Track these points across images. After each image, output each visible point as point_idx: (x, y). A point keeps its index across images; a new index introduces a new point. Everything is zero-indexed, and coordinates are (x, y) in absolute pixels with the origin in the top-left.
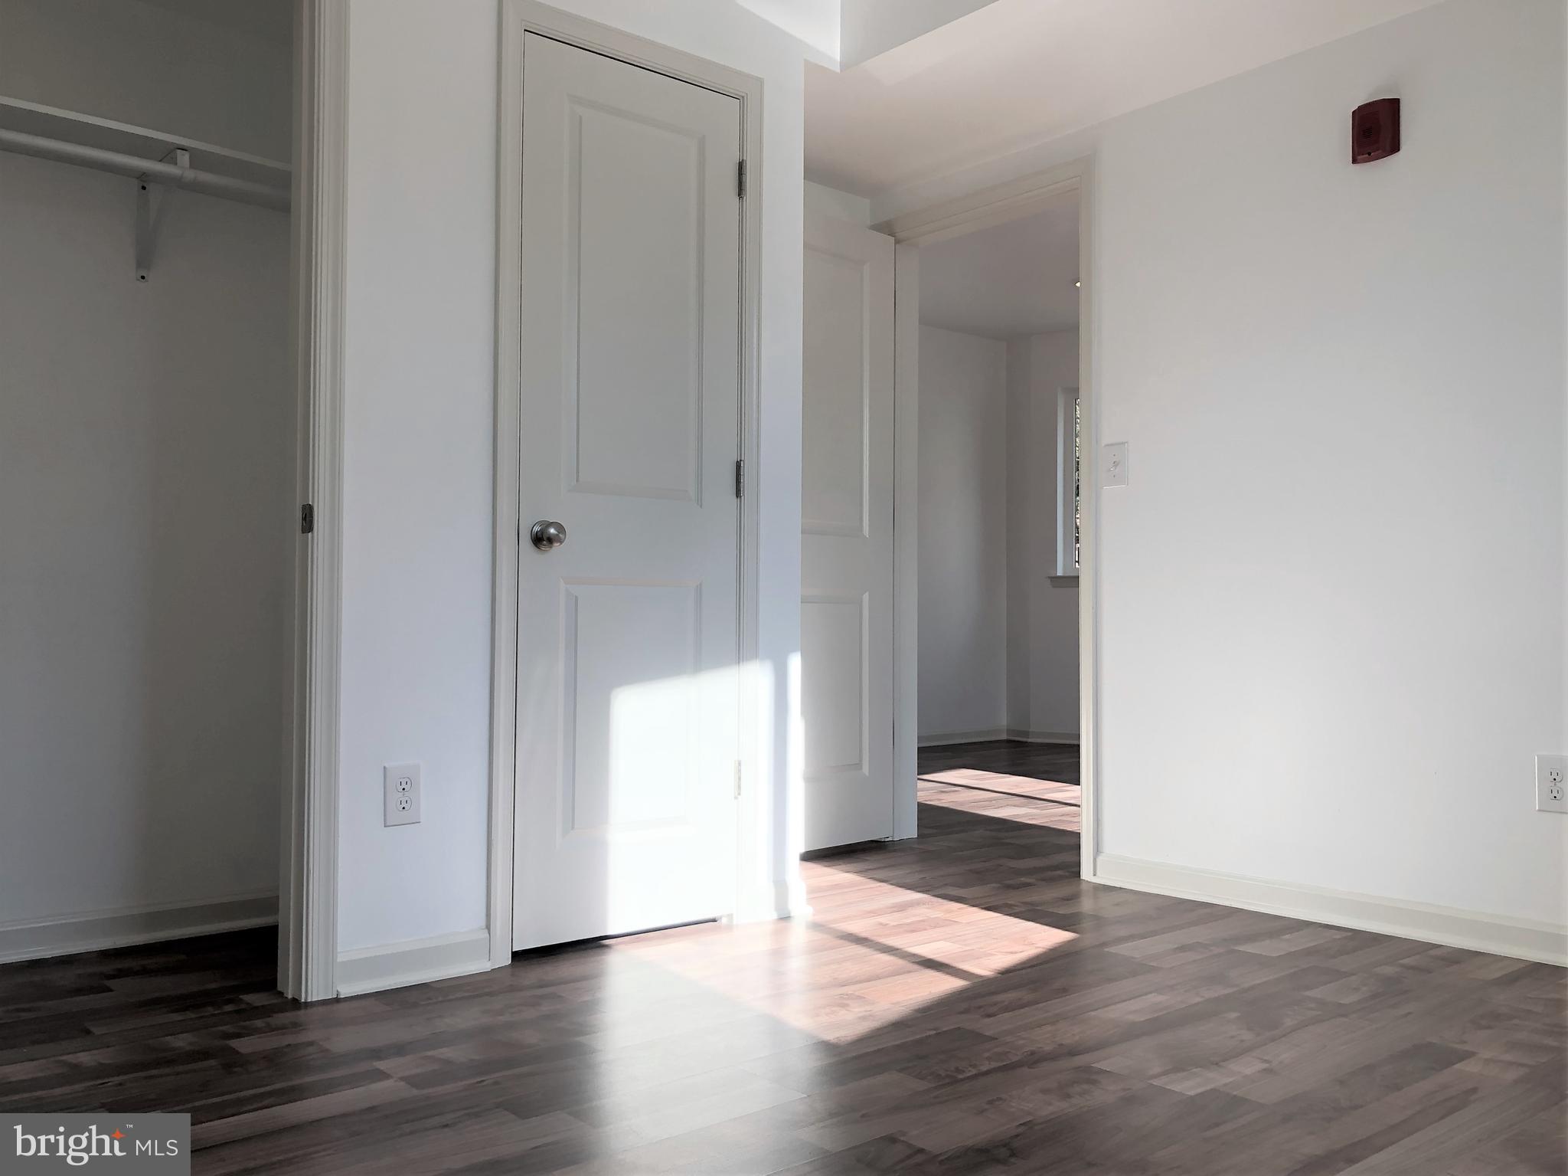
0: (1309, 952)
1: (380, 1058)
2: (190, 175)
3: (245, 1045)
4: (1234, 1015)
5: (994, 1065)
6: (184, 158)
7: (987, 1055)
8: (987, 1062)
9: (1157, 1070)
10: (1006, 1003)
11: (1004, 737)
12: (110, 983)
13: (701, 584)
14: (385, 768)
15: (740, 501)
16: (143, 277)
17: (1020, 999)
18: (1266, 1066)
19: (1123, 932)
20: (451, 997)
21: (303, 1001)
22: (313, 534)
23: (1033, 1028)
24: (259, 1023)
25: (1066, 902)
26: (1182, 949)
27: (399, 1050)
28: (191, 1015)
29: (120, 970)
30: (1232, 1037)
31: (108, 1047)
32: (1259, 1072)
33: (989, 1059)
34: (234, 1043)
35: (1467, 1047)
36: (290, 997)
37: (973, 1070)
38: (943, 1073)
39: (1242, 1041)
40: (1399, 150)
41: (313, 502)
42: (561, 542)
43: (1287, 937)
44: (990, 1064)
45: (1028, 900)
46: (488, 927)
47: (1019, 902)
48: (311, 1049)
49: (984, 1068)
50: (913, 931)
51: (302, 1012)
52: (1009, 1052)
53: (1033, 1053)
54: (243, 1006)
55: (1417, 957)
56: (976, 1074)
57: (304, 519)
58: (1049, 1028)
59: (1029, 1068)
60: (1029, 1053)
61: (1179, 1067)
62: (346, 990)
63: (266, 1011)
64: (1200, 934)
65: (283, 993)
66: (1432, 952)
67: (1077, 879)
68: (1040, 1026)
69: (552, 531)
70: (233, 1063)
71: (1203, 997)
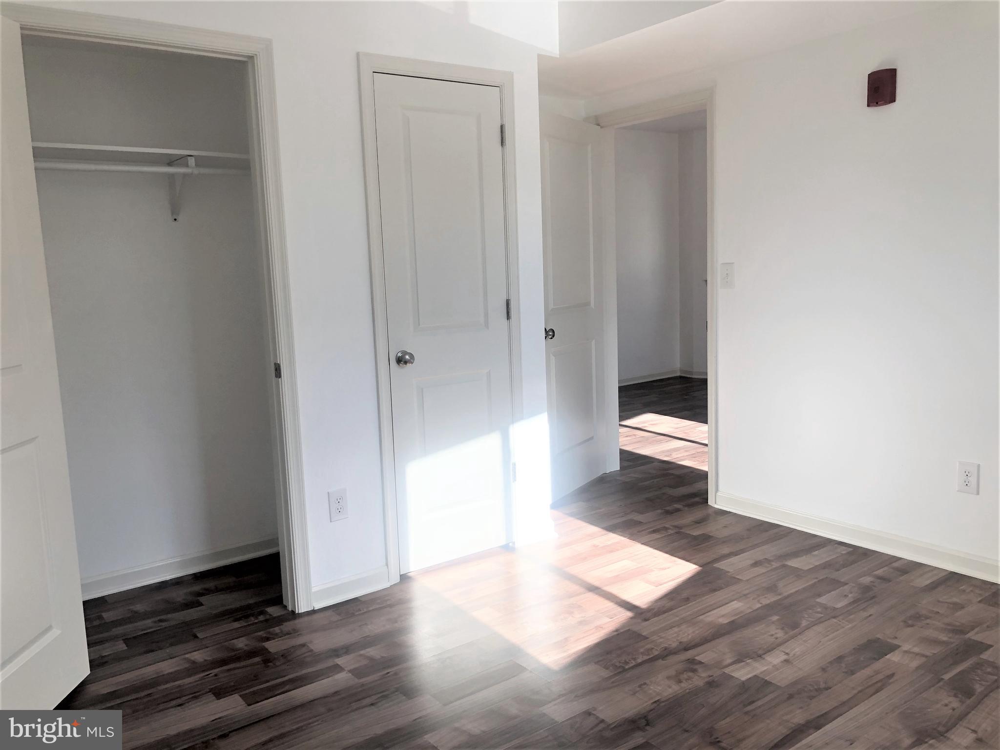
0: (826, 566)
1: (338, 656)
2: (196, 171)
3: (272, 646)
4: (775, 618)
5: (646, 658)
6: (192, 161)
7: (642, 650)
8: (641, 656)
9: (729, 661)
10: (655, 610)
11: (678, 374)
12: (202, 599)
13: (490, 371)
14: (328, 493)
15: (510, 322)
16: (175, 220)
17: (663, 607)
18: (785, 657)
19: (726, 550)
20: (371, 609)
21: (297, 612)
22: (281, 379)
23: (667, 630)
24: (277, 630)
25: (698, 525)
26: (756, 564)
27: (346, 650)
28: (243, 623)
29: (206, 589)
30: (772, 635)
31: (207, 647)
32: (782, 662)
33: (642, 653)
34: (267, 645)
35: (896, 642)
36: (290, 610)
37: (633, 662)
38: (618, 664)
39: (777, 638)
40: (895, 101)
41: (280, 360)
42: (412, 363)
43: (816, 553)
44: (642, 657)
45: (676, 523)
46: (387, 565)
47: (672, 526)
48: (304, 650)
49: (639, 661)
50: (612, 551)
51: (297, 621)
52: (652, 649)
53: (666, 649)
54: (268, 617)
55: (885, 568)
56: (634, 665)
57: (276, 370)
58: (676, 629)
59: (663, 660)
60: (664, 649)
61: (741, 658)
62: (318, 606)
63: (280, 621)
64: (769, 551)
65: (286, 606)
66: (896, 565)
67: (706, 504)
68: (671, 628)
69: (407, 357)
70: (268, 659)
71: (761, 603)
